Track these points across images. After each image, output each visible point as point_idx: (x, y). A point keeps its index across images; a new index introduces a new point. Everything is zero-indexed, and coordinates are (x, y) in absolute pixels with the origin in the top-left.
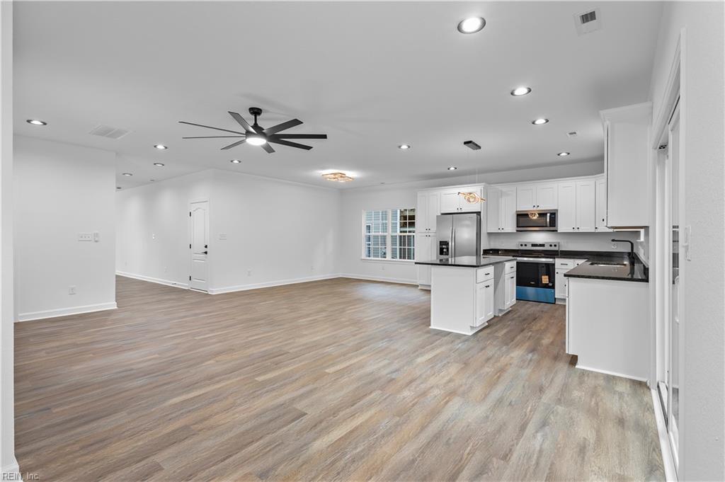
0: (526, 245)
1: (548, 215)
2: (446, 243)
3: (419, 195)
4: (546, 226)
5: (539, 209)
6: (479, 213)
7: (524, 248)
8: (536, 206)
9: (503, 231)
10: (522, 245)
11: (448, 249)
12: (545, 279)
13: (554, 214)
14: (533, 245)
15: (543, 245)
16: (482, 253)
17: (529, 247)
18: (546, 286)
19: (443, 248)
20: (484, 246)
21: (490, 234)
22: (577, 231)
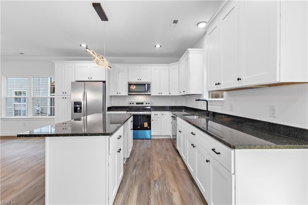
0: (133, 104)
1: (146, 85)
2: (80, 103)
3: (56, 66)
4: (145, 92)
5: (141, 81)
6: (104, 82)
7: (132, 105)
8: (139, 79)
9: (120, 95)
10: (131, 104)
11: (81, 108)
12: (146, 125)
13: (149, 84)
14: (137, 103)
15: (142, 103)
16: (106, 110)
17: (135, 105)
18: (147, 129)
19: (77, 107)
20: (108, 105)
21: (111, 96)
22: (160, 95)
